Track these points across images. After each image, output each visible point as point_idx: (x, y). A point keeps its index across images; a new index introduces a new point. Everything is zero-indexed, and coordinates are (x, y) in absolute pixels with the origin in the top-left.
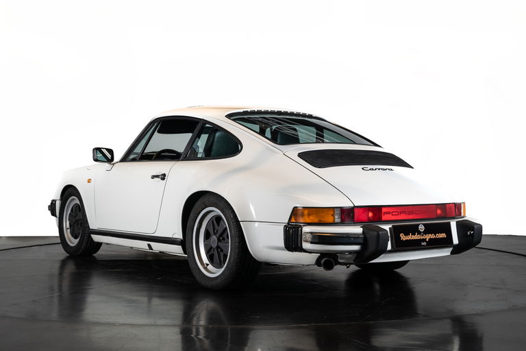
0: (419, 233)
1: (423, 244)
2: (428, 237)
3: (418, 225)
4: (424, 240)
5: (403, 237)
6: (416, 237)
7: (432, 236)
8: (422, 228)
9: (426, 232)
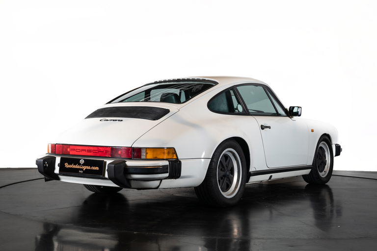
0: (80, 164)
1: (80, 171)
2: (85, 168)
3: (80, 159)
4: (82, 169)
5: (67, 165)
6: (77, 167)
7: (89, 168)
8: (82, 161)
9: (84, 165)
